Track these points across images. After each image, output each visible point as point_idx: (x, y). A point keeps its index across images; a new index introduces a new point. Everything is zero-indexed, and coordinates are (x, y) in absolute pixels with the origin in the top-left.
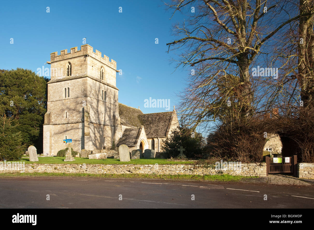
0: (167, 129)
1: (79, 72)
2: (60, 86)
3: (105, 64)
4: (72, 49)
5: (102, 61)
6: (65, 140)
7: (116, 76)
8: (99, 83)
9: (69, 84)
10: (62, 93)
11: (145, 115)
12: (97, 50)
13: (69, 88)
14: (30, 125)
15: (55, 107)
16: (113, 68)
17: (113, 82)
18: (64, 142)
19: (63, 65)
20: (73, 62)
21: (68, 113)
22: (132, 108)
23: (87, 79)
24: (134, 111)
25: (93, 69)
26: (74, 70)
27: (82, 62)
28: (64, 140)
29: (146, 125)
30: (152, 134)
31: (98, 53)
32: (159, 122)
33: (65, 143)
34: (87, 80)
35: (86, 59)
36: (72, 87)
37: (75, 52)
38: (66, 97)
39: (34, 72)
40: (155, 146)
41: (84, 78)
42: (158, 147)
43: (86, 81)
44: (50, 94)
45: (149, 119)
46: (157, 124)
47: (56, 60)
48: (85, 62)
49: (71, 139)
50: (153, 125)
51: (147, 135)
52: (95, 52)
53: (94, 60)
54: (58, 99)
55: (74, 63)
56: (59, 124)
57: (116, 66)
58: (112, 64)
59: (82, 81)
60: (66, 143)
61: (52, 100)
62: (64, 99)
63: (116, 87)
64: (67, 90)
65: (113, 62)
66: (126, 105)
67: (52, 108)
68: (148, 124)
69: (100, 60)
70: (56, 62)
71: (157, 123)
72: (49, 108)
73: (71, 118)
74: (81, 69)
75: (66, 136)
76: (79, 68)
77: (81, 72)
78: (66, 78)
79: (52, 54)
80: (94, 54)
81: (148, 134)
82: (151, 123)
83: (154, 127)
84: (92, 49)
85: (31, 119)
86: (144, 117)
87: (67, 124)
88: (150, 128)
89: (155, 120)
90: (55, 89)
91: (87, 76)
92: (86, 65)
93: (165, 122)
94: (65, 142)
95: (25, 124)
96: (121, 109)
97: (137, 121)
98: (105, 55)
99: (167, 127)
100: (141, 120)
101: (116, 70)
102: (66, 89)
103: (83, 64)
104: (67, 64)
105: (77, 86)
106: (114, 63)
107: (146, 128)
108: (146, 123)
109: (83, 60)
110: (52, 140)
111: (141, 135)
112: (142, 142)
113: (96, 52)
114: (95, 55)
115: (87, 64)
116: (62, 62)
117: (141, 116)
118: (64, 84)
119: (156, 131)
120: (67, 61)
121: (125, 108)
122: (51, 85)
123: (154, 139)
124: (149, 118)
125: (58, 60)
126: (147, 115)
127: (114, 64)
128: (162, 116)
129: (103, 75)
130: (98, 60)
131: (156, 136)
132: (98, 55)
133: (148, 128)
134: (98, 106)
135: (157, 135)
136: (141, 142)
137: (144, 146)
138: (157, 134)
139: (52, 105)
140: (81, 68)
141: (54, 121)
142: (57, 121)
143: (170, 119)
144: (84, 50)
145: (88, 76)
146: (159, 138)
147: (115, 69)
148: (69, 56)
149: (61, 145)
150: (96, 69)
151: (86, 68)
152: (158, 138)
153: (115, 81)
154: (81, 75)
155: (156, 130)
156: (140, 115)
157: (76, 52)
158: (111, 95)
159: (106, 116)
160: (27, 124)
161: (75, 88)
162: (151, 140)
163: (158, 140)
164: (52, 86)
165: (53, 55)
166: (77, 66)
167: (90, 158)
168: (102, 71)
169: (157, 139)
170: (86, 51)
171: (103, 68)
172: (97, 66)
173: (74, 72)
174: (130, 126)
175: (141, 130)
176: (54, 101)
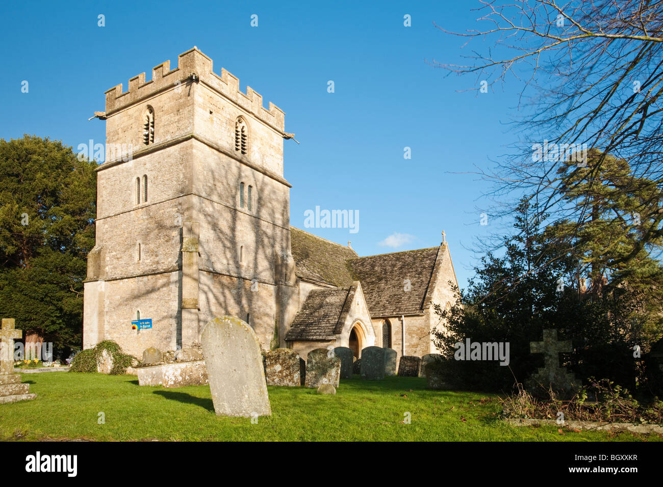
0: (426, 292)
1: (172, 128)
2: (125, 174)
3: (251, 110)
4: (155, 69)
5: (239, 102)
6: (136, 323)
7: (282, 150)
8: (238, 163)
9: (148, 166)
10: (129, 192)
11: (364, 260)
12: (226, 69)
13: (146, 176)
14: (58, 284)
15: (113, 231)
16: (275, 126)
17: (276, 165)
18: (134, 328)
19: (133, 117)
20: (159, 104)
21: (143, 246)
22: (331, 243)
23: (191, 145)
24: (336, 251)
25: (212, 120)
26: (160, 125)
27: (181, 101)
28: (132, 323)
29: (369, 285)
30: (384, 307)
31: (229, 78)
32: (403, 275)
33: (136, 331)
34: (192, 147)
35: (190, 89)
36: (154, 173)
37: (164, 77)
38: (139, 203)
39: (72, 148)
40: (394, 338)
41: (185, 142)
42: (401, 343)
43: (189, 151)
44: (101, 199)
45: (376, 268)
46: (398, 280)
47: (118, 105)
48: (189, 98)
49: (150, 318)
50: (386, 284)
51: (371, 309)
52: (220, 74)
53: (217, 97)
54: (119, 209)
55: (162, 106)
56: (122, 279)
57: (283, 122)
58: (272, 114)
59: (179, 153)
60: (139, 330)
61: (107, 215)
62: (134, 207)
63: (284, 177)
64: (142, 183)
65: (274, 111)
66: (315, 236)
67: (108, 234)
68: (373, 282)
69: (234, 99)
70: (118, 110)
71: (396, 279)
72: (100, 237)
73: (151, 259)
74: (179, 121)
75: (138, 311)
76: (172, 119)
77: (179, 129)
78: (141, 150)
79: (108, 92)
80: (217, 79)
81: (374, 308)
82: (380, 279)
83: (388, 291)
84: (210, 63)
85: (57, 268)
86: (362, 265)
87: (140, 276)
88: (378, 292)
89: (392, 270)
90: (113, 183)
91: (192, 137)
92: (190, 108)
93: (420, 273)
94: (136, 326)
95: (43, 282)
96: (302, 243)
97: (344, 274)
98: (249, 89)
99: (427, 288)
100: (355, 273)
101: (283, 133)
102: (138, 179)
103: (184, 106)
104: (143, 112)
105: (167, 169)
106: (276, 113)
107: (368, 293)
108: (368, 280)
109: (182, 94)
110: (106, 323)
111: (353, 306)
112: (358, 327)
113: (223, 75)
114: (218, 81)
115: (193, 104)
116: (132, 110)
117: (356, 263)
118: (136, 167)
119: (396, 300)
120: (143, 105)
121: (313, 242)
122: (105, 173)
123: (391, 320)
124: (376, 265)
125: (123, 105)
126: (371, 258)
127: (277, 117)
128: (411, 259)
129: (245, 141)
130: (230, 97)
131: (395, 313)
132: (229, 83)
133: (372, 292)
134: (233, 229)
135: (398, 310)
136: (354, 327)
137: (363, 339)
138: (397, 308)
139: (106, 226)
140: (179, 116)
141: (111, 271)
142: (117, 270)
143: (433, 268)
144: (185, 66)
145: (195, 135)
146: (403, 318)
147: (279, 129)
148: (150, 89)
149: (125, 336)
150: (222, 122)
151: (192, 114)
152: (401, 317)
153: (281, 163)
154: (178, 135)
155: (395, 295)
156: (351, 260)
157: (167, 75)
158: (275, 203)
159: (261, 256)
160: (48, 281)
161: (160, 174)
162: (380, 324)
163: (402, 323)
164: (107, 177)
165: (112, 96)
166: (167, 113)
167: (141, 383)
168: (243, 131)
169: (399, 320)
170: (190, 67)
171: (243, 124)
172: (224, 114)
173: (161, 131)
174: (324, 285)
175: (352, 292)
176: (110, 215)
